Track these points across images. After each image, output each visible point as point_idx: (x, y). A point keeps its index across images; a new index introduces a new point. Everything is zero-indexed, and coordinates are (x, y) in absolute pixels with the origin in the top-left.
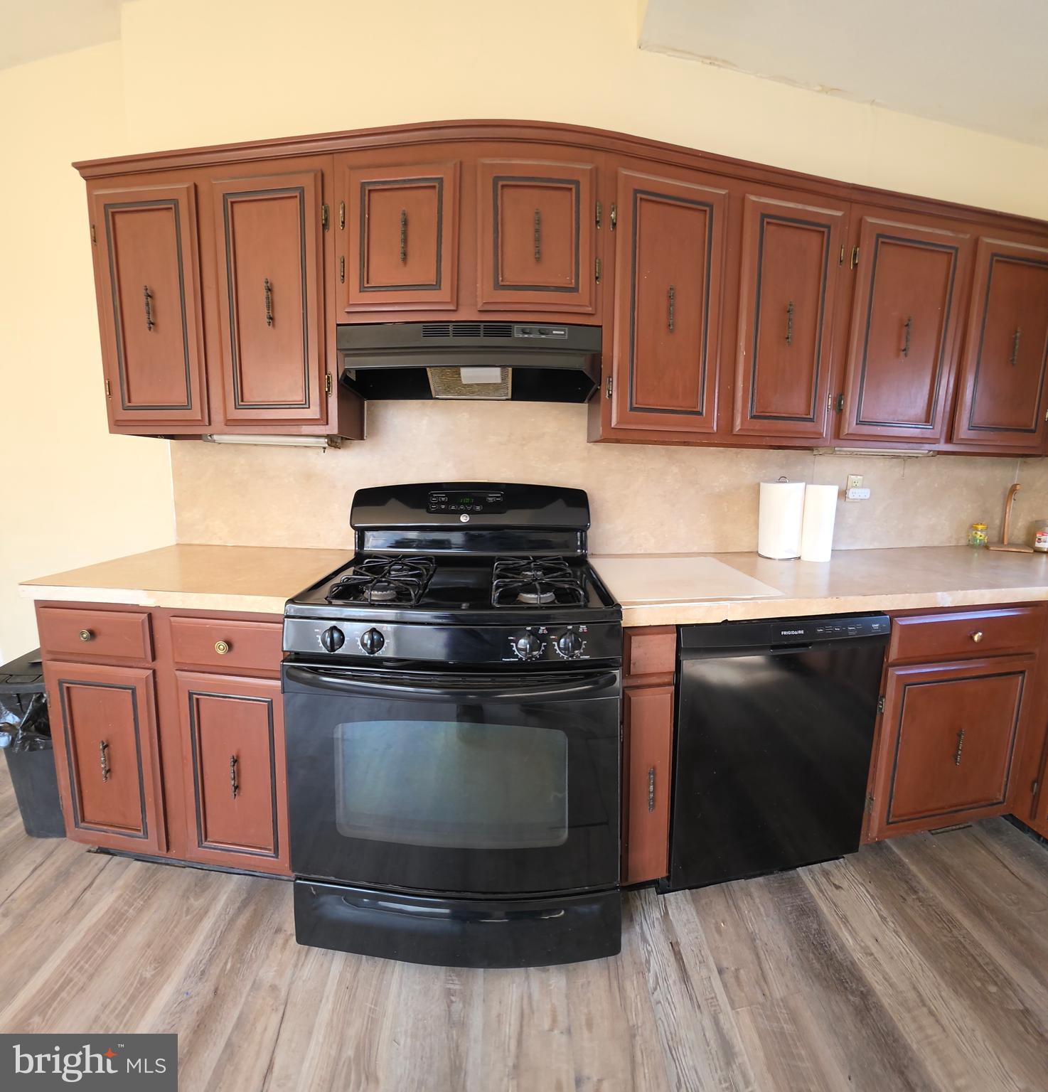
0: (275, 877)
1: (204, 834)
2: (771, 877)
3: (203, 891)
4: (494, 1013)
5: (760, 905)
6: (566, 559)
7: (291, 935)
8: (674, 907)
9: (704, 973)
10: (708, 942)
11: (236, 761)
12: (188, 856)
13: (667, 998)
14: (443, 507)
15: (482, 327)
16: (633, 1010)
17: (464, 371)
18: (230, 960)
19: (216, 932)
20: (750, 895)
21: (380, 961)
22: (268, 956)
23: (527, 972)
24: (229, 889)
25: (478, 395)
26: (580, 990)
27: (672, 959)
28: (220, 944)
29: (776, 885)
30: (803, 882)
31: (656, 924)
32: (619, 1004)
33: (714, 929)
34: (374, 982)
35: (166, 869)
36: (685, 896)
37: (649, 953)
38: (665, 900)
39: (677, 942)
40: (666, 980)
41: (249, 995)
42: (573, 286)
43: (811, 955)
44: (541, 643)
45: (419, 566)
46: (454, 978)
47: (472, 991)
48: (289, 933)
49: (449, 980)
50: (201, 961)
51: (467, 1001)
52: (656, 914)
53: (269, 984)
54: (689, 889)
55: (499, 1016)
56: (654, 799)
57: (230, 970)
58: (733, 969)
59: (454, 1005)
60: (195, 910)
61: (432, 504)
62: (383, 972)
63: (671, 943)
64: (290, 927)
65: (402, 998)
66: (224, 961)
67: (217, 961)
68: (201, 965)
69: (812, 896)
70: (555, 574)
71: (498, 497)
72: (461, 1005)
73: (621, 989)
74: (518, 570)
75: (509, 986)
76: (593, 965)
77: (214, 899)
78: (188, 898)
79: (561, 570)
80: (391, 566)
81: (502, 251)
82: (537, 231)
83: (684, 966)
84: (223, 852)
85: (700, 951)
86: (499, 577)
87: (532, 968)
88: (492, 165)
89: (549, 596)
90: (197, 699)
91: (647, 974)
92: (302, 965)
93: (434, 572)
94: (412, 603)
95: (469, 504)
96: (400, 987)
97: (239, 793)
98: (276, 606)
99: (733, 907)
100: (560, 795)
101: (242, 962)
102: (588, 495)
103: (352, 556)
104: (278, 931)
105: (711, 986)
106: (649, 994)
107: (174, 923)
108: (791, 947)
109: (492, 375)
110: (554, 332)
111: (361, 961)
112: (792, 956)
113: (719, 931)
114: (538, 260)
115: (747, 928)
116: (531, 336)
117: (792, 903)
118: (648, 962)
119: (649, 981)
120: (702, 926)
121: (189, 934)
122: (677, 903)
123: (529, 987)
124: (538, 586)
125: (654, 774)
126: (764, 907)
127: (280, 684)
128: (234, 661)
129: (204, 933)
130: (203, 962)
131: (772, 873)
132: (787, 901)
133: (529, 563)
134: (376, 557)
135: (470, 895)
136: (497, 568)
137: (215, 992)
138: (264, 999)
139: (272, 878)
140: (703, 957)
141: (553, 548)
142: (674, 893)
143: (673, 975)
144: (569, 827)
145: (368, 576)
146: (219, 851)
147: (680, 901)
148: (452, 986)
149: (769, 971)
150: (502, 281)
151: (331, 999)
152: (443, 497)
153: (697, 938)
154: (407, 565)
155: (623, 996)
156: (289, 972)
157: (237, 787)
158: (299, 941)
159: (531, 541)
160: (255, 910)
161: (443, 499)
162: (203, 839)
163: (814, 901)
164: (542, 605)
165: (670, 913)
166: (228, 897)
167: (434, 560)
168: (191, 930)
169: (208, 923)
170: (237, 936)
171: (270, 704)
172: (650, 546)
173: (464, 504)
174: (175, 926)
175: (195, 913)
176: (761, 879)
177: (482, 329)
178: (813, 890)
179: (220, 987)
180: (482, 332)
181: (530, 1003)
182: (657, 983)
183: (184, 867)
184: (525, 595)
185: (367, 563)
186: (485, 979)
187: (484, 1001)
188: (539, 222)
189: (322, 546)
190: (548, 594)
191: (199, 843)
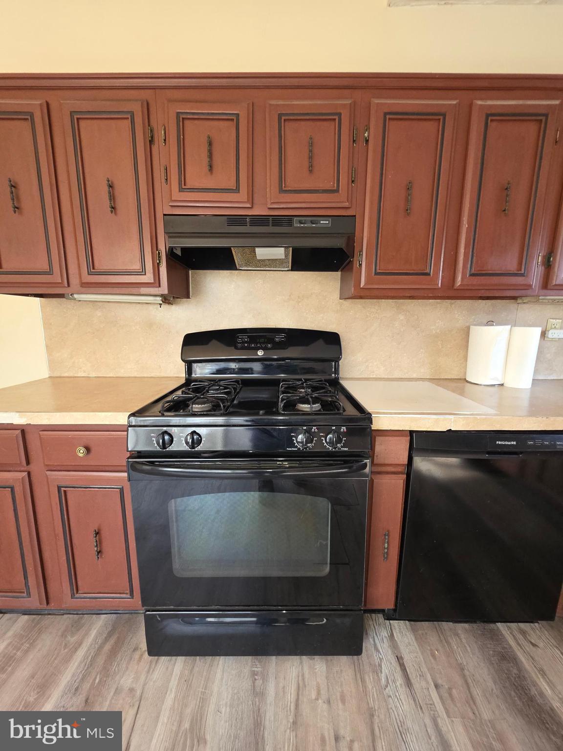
0: (133, 612)
1: (75, 588)
2: (475, 625)
3: (78, 630)
4: (281, 685)
5: (466, 645)
6: (326, 380)
7: (145, 650)
8: (398, 632)
9: (424, 684)
10: (425, 662)
11: (97, 533)
12: (64, 606)
13: (396, 695)
14: (246, 345)
15: (271, 219)
16: (371, 697)
17: (258, 250)
18: (98, 676)
19: (88, 658)
20: (457, 635)
21: (209, 659)
22: (127, 668)
23: (301, 659)
24: (98, 625)
25: (269, 267)
26: (335, 675)
27: (398, 668)
28: (91, 665)
29: (479, 632)
30: (502, 635)
31: (385, 640)
32: (362, 690)
33: (429, 654)
34: (205, 674)
35: (50, 618)
36: (406, 625)
37: (381, 660)
38: (390, 625)
39: (401, 657)
40: (394, 681)
41: (112, 698)
42: (335, 188)
43: (513, 693)
44: (313, 438)
45: (230, 386)
46: (257, 663)
47: (268, 671)
48: (144, 649)
49: (254, 665)
50: (75, 681)
51: (265, 679)
52: (385, 633)
53: (128, 688)
54: (409, 621)
55: (284, 687)
56: (387, 553)
57: (99, 682)
58: (446, 687)
59: (257, 681)
60: (72, 644)
61: (239, 343)
62: (211, 666)
63: (397, 656)
64: (144, 646)
65: (224, 681)
66: (94, 677)
67: (89, 678)
68: (75, 683)
69: (511, 647)
70: (321, 391)
71: (283, 338)
72: (261, 681)
73: (363, 681)
74: (296, 388)
75: (290, 668)
76: (344, 659)
77: (87, 634)
78: (66, 636)
79: (324, 388)
80: (210, 387)
81: (285, 166)
82: (311, 151)
83: (408, 675)
84: (91, 600)
85: (420, 667)
86: (283, 393)
87: (304, 657)
88: (278, 105)
89: (317, 407)
90: (65, 491)
91: (380, 674)
92: (153, 670)
93: (240, 390)
94: (222, 412)
95: (264, 343)
96: (223, 674)
97: (101, 556)
98: (121, 419)
99: (444, 641)
100: (324, 543)
101: (108, 676)
102: (340, 337)
103: (183, 381)
104: (135, 649)
105: (430, 695)
106: (382, 689)
107: (54, 656)
108: (495, 682)
109: (279, 253)
110: (321, 222)
111: (196, 660)
112: (496, 689)
113: (433, 656)
114: (311, 171)
115: (456, 659)
116: (306, 225)
117: (494, 649)
118: (380, 666)
119: (381, 679)
120: (420, 649)
121: (66, 662)
122: (400, 629)
123: (302, 669)
124: (310, 399)
125: (388, 535)
126: (470, 647)
127: (127, 475)
128: (92, 461)
129: (79, 660)
130: (77, 681)
131: (475, 622)
132: (489, 646)
133: (302, 384)
134: (200, 381)
135: (266, 608)
136: (282, 387)
137: (86, 701)
138: (124, 699)
139: (132, 613)
140: (422, 672)
141: (317, 373)
142: (397, 621)
143: (399, 679)
144: (330, 564)
145: (191, 394)
146: (88, 600)
147: (402, 628)
148: (256, 669)
149: (477, 697)
150: (285, 187)
151: (174, 690)
152: (246, 338)
153: (416, 657)
154: (222, 386)
155: (365, 687)
156: (143, 678)
157: (99, 552)
158: (150, 654)
159: (304, 369)
160: (118, 638)
161: (246, 340)
162: (75, 592)
163: (513, 651)
164: (313, 412)
165: (395, 635)
166: (97, 631)
167: (240, 382)
168: (67, 660)
169: (81, 653)
170: (104, 658)
171: (122, 491)
172: (381, 372)
173: (260, 343)
174: (55, 659)
175: (71, 646)
176: (466, 626)
177: (271, 222)
178: (512, 643)
179: (90, 697)
180: (271, 223)
181: (303, 679)
182: (388, 682)
183: (63, 615)
184: (301, 405)
185: (193, 385)
186: (276, 663)
187: (276, 678)
188: (311, 145)
189: (163, 375)
190: (317, 405)
191: (71, 596)
